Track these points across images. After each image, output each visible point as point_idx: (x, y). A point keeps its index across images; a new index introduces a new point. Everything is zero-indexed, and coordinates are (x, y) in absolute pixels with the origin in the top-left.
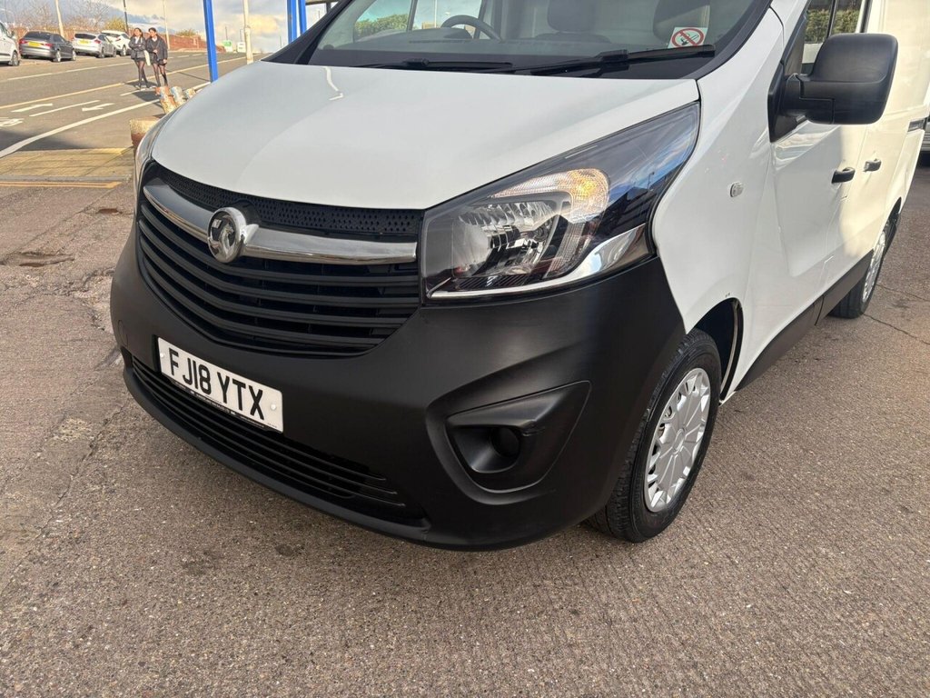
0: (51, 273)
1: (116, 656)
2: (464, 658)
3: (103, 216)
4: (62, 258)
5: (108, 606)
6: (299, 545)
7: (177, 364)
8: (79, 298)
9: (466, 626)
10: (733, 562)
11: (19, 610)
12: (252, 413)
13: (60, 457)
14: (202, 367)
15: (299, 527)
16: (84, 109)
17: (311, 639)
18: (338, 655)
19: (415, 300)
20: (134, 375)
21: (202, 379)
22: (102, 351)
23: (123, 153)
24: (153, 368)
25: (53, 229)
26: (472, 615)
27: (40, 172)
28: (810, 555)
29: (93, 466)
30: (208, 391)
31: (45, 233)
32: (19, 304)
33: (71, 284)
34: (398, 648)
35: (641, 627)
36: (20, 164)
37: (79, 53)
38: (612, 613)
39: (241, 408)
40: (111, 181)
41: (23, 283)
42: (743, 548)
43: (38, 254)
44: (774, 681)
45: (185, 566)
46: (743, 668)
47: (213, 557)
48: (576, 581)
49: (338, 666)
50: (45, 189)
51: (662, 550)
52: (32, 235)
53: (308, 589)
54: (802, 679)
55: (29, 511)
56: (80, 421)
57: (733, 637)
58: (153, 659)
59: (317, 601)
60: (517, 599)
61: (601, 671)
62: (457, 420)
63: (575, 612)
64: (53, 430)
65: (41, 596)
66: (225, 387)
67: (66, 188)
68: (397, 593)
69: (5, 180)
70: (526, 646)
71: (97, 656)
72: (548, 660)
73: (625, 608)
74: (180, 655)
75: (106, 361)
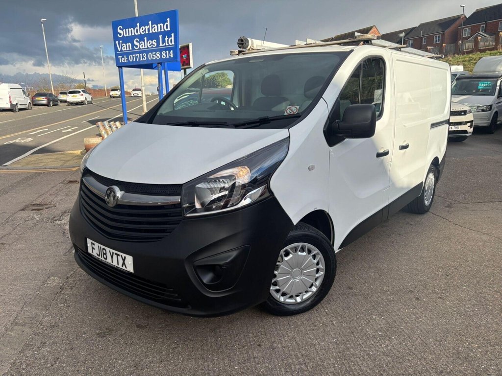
0: (46, 213)
1: (68, 368)
2: (209, 364)
3: (70, 184)
4: (51, 206)
5: (65, 351)
6: (146, 324)
7: (94, 248)
8: (58, 224)
9: (212, 352)
10: (333, 323)
11: (29, 353)
12: (122, 266)
13: (47, 293)
14: (104, 249)
15: (148, 317)
16: (63, 131)
17: (147, 360)
18: (158, 365)
19: (180, 217)
20: (79, 255)
21: (104, 254)
22: (67, 247)
23: (81, 153)
24: (85, 251)
25: (47, 192)
26: (215, 348)
27: (42, 165)
28: (368, 319)
29: (61, 297)
30: (106, 259)
31: (43, 195)
32: (31, 228)
33: (54, 217)
34: (183, 362)
35: (286, 350)
36: (32, 161)
37: (62, 101)
38: (275, 345)
39: (118, 265)
40: (74, 167)
41: (33, 218)
42: (339, 318)
43: (40, 205)
44: (337, 368)
45: (98, 334)
46: (325, 364)
47: (110, 330)
48: (263, 333)
49: (157, 369)
50: (44, 173)
51: (303, 320)
52: (37, 195)
53: (148, 341)
54: (349, 367)
55: (34, 315)
56: (56, 278)
57: (324, 352)
58: (82, 369)
59: (151, 346)
60: (235, 341)
61: (266, 367)
62: (197, 263)
63: (259, 346)
64: (45, 282)
65: (38, 347)
66: (112, 256)
67: (54, 172)
68: (186, 341)
69: (25, 169)
70: (236, 359)
71: (60, 368)
72: (244, 364)
73: (281, 343)
74: (93, 367)
75: (68, 251)
